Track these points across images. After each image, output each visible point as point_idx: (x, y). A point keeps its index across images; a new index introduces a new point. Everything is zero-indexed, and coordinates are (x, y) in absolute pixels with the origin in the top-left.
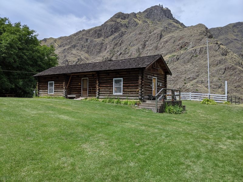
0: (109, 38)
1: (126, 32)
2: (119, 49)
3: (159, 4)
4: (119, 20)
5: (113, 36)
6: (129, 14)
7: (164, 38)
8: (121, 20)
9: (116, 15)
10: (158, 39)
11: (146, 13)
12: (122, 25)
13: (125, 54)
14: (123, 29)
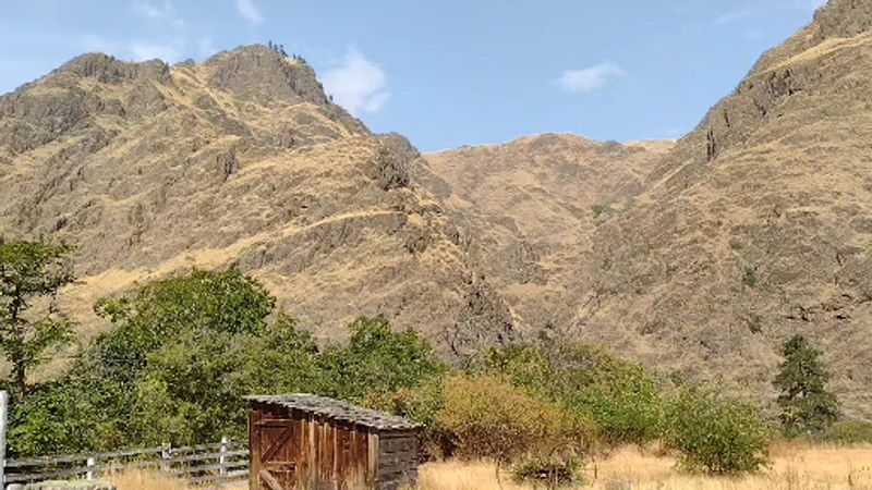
0: (36, 153)
1: (115, 133)
2: (62, 204)
3: (270, 43)
4: (86, 84)
5: (54, 148)
6: (137, 65)
7: (240, 172)
8: (101, 85)
9: (77, 60)
10: (216, 175)
11: (215, 68)
12: (101, 106)
13: (81, 224)
14: (104, 122)
